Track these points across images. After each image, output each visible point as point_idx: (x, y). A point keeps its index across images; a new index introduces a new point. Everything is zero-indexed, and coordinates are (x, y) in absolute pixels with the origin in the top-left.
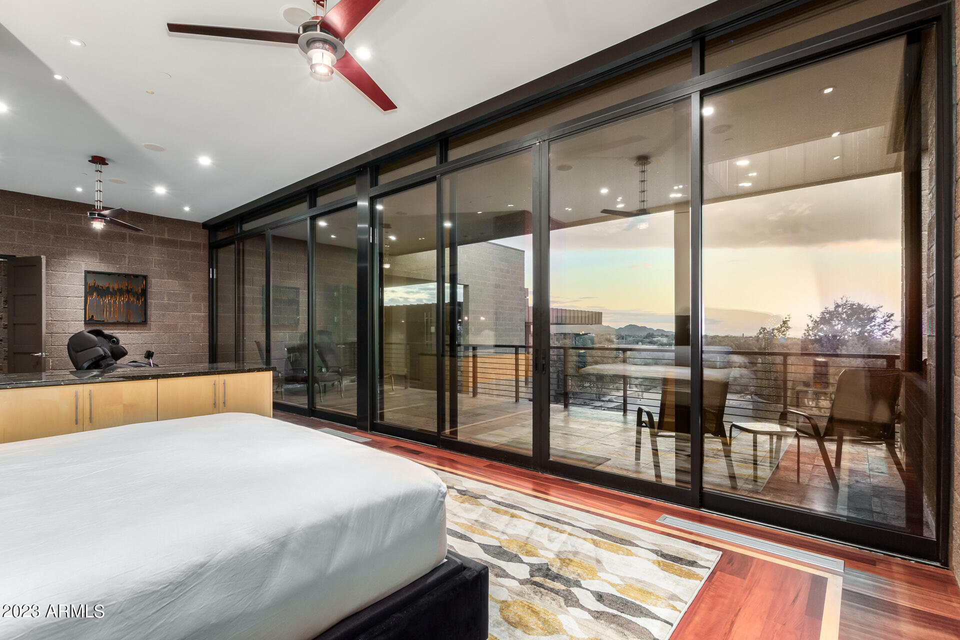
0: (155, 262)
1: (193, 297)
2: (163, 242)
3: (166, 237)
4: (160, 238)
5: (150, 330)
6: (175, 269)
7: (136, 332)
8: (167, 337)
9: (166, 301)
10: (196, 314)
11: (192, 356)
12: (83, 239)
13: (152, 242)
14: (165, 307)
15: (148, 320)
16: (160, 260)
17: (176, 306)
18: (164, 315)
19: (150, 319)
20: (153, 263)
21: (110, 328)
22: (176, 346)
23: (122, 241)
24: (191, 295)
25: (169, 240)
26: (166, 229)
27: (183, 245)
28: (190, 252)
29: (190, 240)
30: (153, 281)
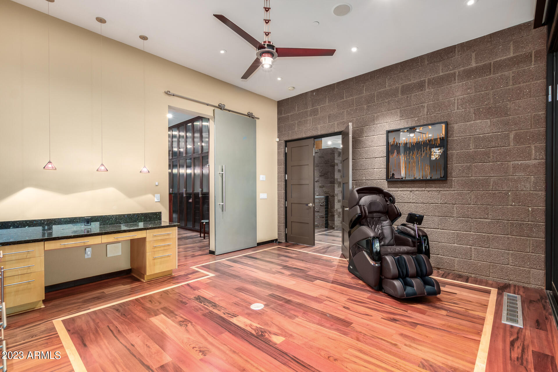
0: (458, 103)
1: (515, 138)
2: (469, 74)
3: (474, 65)
4: (464, 70)
5: (451, 187)
6: (486, 105)
7: (435, 189)
8: (473, 197)
9: (472, 149)
10: (520, 163)
11: (512, 224)
12: (387, 101)
13: (455, 80)
14: (471, 158)
15: (449, 175)
16: (464, 98)
17: (487, 154)
18: (469, 168)
19: (451, 173)
20: (456, 105)
21: (409, 185)
22: (487, 208)
23: (422, 90)
24: (512, 136)
25: (477, 68)
26: (474, 55)
27: (499, 66)
28: (509, 73)
29: (512, 55)
30: (456, 126)
